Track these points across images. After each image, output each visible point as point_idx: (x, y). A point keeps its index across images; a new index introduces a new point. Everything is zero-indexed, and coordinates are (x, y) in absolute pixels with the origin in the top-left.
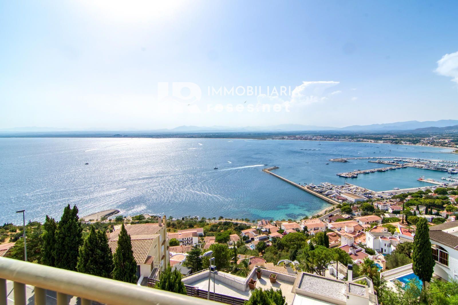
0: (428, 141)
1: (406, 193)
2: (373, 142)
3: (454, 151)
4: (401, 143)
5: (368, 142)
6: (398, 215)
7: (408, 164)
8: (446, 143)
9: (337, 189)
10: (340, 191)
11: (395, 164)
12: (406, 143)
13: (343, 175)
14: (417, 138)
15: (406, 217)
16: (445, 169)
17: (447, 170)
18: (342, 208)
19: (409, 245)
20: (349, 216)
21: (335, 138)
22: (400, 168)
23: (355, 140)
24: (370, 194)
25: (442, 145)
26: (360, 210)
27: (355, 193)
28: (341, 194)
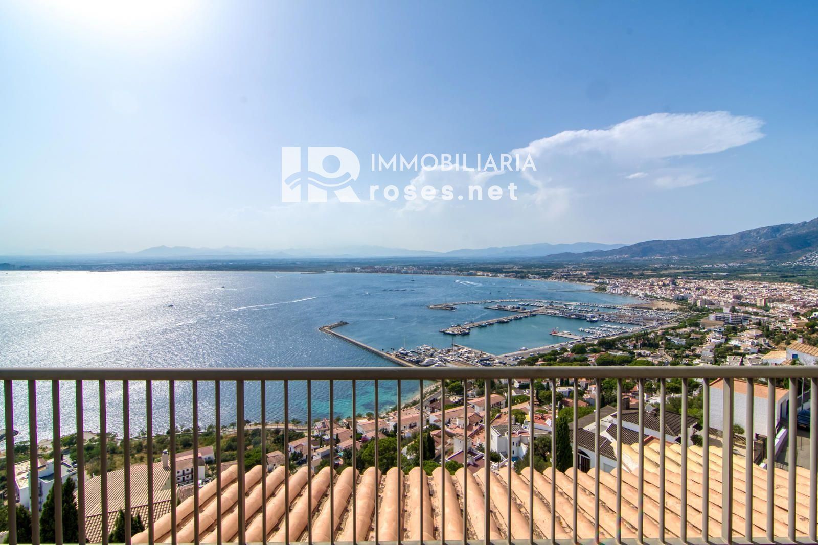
0: (563, 274)
1: (536, 355)
2: (491, 275)
3: (593, 289)
4: (528, 277)
5: (484, 275)
6: (526, 390)
7: (538, 309)
8: (584, 277)
9: (441, 355)
10: (446, 357)
11: (521, 310)
12: (534, 278)
13: (448, 332)
14: (549, 269)
15: (538, 393)
16: (583, 315)
17: (586, 317)
18: (449, 387)
19: (543, 442)
20: (460, 398)
21: (436, 270)
22: (527, 317)
23: (465, 273)
24: (488, 360)
25: (579, 280)
26: (475, 387)
27: (466, 360)
28: (447, 363)
